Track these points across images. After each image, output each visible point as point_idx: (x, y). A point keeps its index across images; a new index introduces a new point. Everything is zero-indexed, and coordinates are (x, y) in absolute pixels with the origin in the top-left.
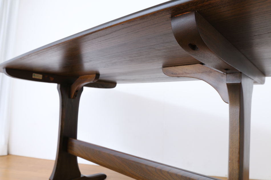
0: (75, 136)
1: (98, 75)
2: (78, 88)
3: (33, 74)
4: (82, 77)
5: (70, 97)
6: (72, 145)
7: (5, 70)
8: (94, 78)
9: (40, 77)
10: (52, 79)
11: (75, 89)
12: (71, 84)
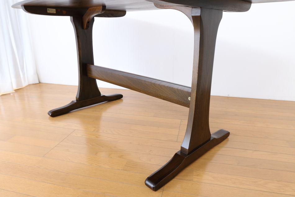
0: (92, 62)
1: (104, 7)
2: (89, 19)
3: (48, 9)
4: (91, 8)
5: (83, 28)
6: (90, 70)
7: (23, 7)
8: (101, 10)
9: (54, 11)
10: (64, 12)
11: (87, 21)
12: (83, 15)
